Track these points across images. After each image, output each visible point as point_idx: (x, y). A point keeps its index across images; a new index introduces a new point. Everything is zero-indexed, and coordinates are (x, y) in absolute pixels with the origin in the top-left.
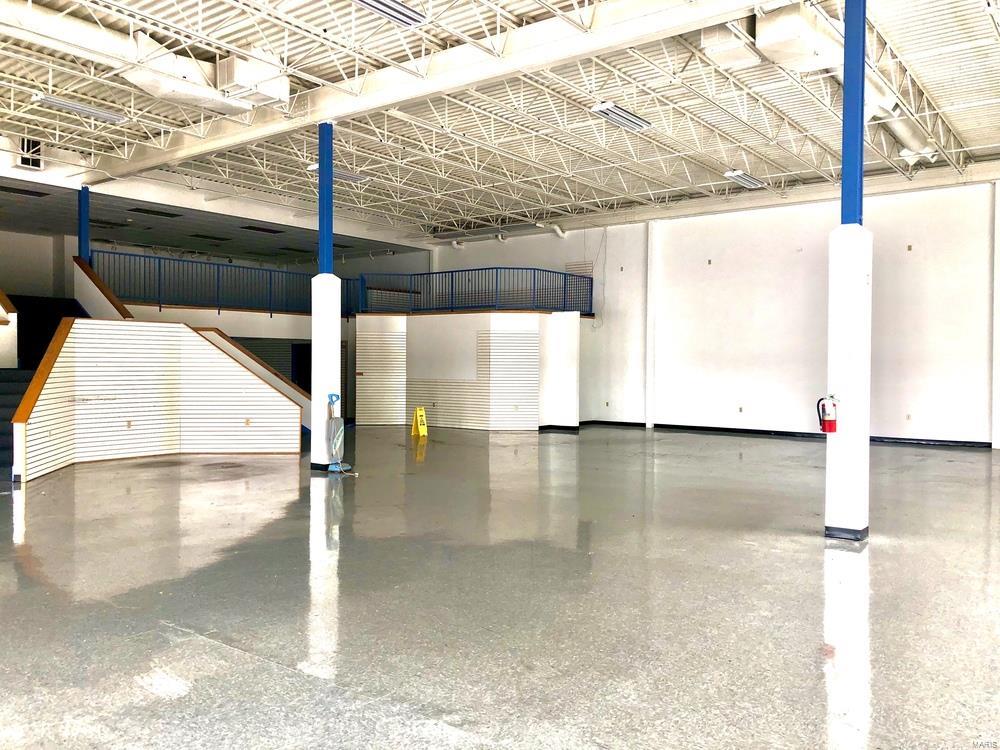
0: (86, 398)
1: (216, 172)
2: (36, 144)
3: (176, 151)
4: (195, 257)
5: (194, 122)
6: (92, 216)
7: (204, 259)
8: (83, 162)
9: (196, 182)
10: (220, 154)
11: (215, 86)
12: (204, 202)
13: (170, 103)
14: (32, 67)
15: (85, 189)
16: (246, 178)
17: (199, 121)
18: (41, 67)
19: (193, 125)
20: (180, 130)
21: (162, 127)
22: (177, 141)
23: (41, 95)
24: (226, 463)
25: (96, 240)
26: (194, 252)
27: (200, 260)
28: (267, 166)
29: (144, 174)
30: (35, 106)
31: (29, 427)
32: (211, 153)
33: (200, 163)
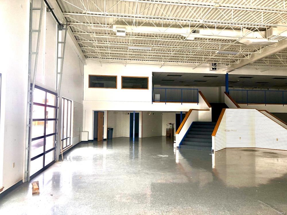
0: (229, 130)
1: (265, 63)
2: (216, 64)
3: (253, 59)
4: (257, 89)
5: (258, 50)
6: (229, 80)
7: (259, 89)
8: (227, 67)
9: (258, 67)
10: (266, 57)
11: (266, 38)
12: (260, 72)
13: (252, 46)
14: (215, 45)
15: (227, 74)
16: (274, 63)
17: (260, 49)
18: (218, 44)
19: (258, 51)
20: (254, 53)
21: (249, 53)
22: (253, 56)
23: (218, 51)
24: (271, 152)
25: (230, 87)
26: (257, 88)
27: (258, 90)
28: (282, 58)
29: (243, 67)
30: (216, 54)
31: (216, 137)
32: (263, 58)
33: (260, 61)
